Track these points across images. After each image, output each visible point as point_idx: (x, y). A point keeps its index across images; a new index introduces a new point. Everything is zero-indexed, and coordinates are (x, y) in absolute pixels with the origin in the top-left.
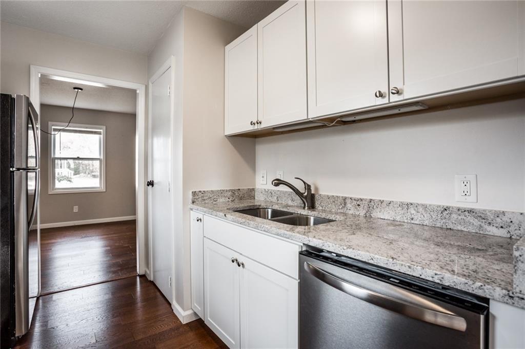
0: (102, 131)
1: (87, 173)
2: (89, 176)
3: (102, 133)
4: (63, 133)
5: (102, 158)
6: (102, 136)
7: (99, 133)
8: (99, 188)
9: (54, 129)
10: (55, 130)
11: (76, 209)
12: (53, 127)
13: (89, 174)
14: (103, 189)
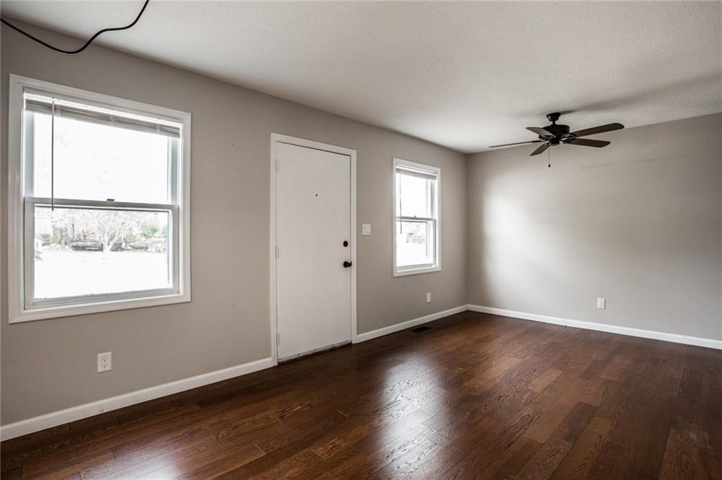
0: (179, 125)
1: (63, 242)
2: (67, 247)
3: (181, 132)
4: (60, 121)
5: (180, 203)
6: (180, 141)
7: (173, 132)
8: (171, 291)
9: (29, 102)
10: (32, 105)
11: (104, 362)
12: (27, 96)
13: (66, 244)
14: (183, 294)
